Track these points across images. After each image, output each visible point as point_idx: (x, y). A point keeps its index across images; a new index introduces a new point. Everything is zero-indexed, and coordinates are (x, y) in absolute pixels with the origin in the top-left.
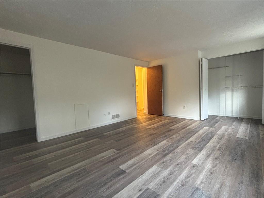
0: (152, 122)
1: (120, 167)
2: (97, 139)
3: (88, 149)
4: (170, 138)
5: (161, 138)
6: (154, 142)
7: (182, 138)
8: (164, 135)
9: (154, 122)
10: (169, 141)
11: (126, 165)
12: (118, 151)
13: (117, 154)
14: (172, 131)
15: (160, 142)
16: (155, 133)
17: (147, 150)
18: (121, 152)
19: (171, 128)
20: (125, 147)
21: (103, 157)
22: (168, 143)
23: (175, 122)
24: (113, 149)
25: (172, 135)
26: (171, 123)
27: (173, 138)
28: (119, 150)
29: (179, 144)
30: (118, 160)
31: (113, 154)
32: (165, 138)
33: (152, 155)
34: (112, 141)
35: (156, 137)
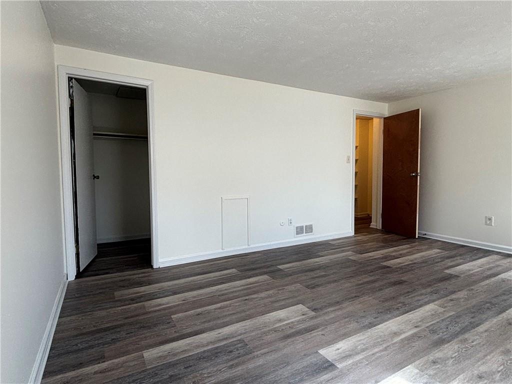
0: (393, 252)
1: (322, 352)
2: (265, 277)
3: (247, 298)
4: (449, 298)
5: (422, 294)
6: (404, 304)
7: (487, 303)
8: (429, 290)
9: (401, 252)
10: (446, 307)
11: (335, 348)
12: (313, 313)
13: (312, 318)
14: (453, 281)
15: (421, 306)
16: (405, 281)
17: (386, 321)
18: (320, 316)
19: (447, 271)
20: (331, 305)
21: (280, 321)
22: (444, 311)
23: (458, 258)
24: (300, 306)
25: (453, 292)
26: (448, 258)
27: (458, 299)
28: (315, 310)
29: (476, 319)
30: (314, 333)
31: (304, 317)
32: (435, 296)
33: (403, 336)
34: (298, 286)
35: (408, 292)
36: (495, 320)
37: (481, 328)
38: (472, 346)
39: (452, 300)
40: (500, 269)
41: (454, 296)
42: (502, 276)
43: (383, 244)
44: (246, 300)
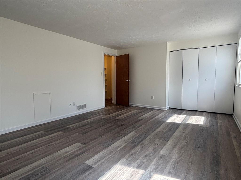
0: (120, 113)
1: (87, 162)
2: (60, 132)
3: (49, 145)
4: (139, 128)
5: (129, 129)
6: (123, 134)
7: (150, 128)
8: (132, 126)
9: (123, 113)
10: (137, 132)
11: (93, 159)
12: (84, 145)
13: (83, 148)
14: (140, 121)
15: (129, 133)
16: (124, 124)
17: (115, 142)
18: (87, 146)
19: (139, 118)
20: (92, 140)
21: (67, 152)
22: (137, 134)
23: (143, 112)
24: (78, 143)
25: (140, 126)
26: (139, 113)
27: (141, 128)
29: (147, 135)
30: (84, 155)
31: (79, 148)
32: (134, 128)
33: (121, 147)
34: (77, 134)
35: (125, 128)
36: (152, 134)
37: (148, 138)
38: (144, 145)
39: (139, 129)
40: (155, 115)
41: (140, 127)
42: (156, 117)
43: (116, 110)
44: (48, 146)
